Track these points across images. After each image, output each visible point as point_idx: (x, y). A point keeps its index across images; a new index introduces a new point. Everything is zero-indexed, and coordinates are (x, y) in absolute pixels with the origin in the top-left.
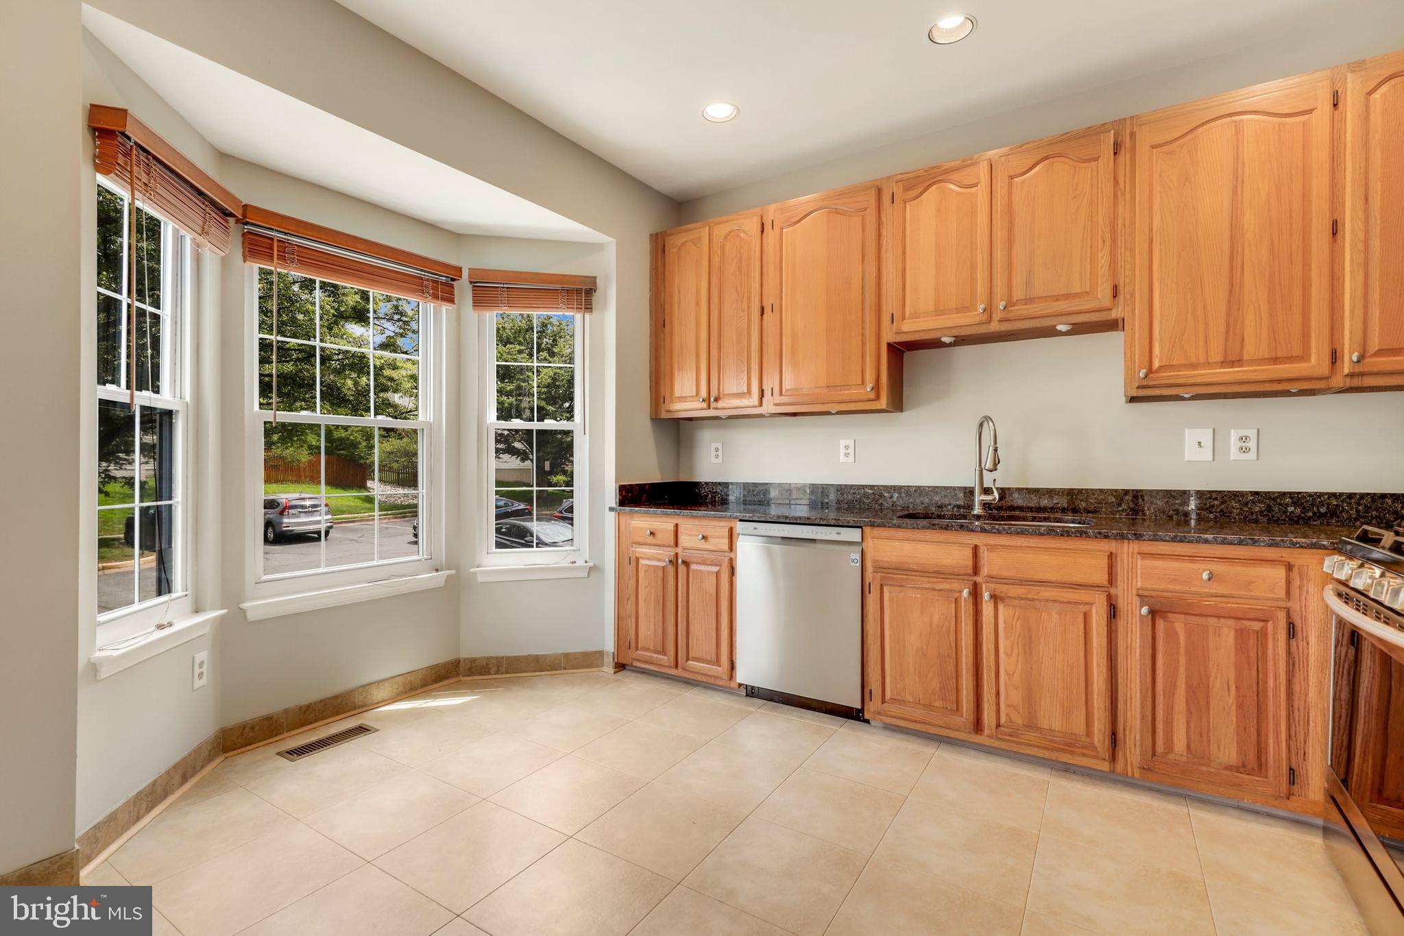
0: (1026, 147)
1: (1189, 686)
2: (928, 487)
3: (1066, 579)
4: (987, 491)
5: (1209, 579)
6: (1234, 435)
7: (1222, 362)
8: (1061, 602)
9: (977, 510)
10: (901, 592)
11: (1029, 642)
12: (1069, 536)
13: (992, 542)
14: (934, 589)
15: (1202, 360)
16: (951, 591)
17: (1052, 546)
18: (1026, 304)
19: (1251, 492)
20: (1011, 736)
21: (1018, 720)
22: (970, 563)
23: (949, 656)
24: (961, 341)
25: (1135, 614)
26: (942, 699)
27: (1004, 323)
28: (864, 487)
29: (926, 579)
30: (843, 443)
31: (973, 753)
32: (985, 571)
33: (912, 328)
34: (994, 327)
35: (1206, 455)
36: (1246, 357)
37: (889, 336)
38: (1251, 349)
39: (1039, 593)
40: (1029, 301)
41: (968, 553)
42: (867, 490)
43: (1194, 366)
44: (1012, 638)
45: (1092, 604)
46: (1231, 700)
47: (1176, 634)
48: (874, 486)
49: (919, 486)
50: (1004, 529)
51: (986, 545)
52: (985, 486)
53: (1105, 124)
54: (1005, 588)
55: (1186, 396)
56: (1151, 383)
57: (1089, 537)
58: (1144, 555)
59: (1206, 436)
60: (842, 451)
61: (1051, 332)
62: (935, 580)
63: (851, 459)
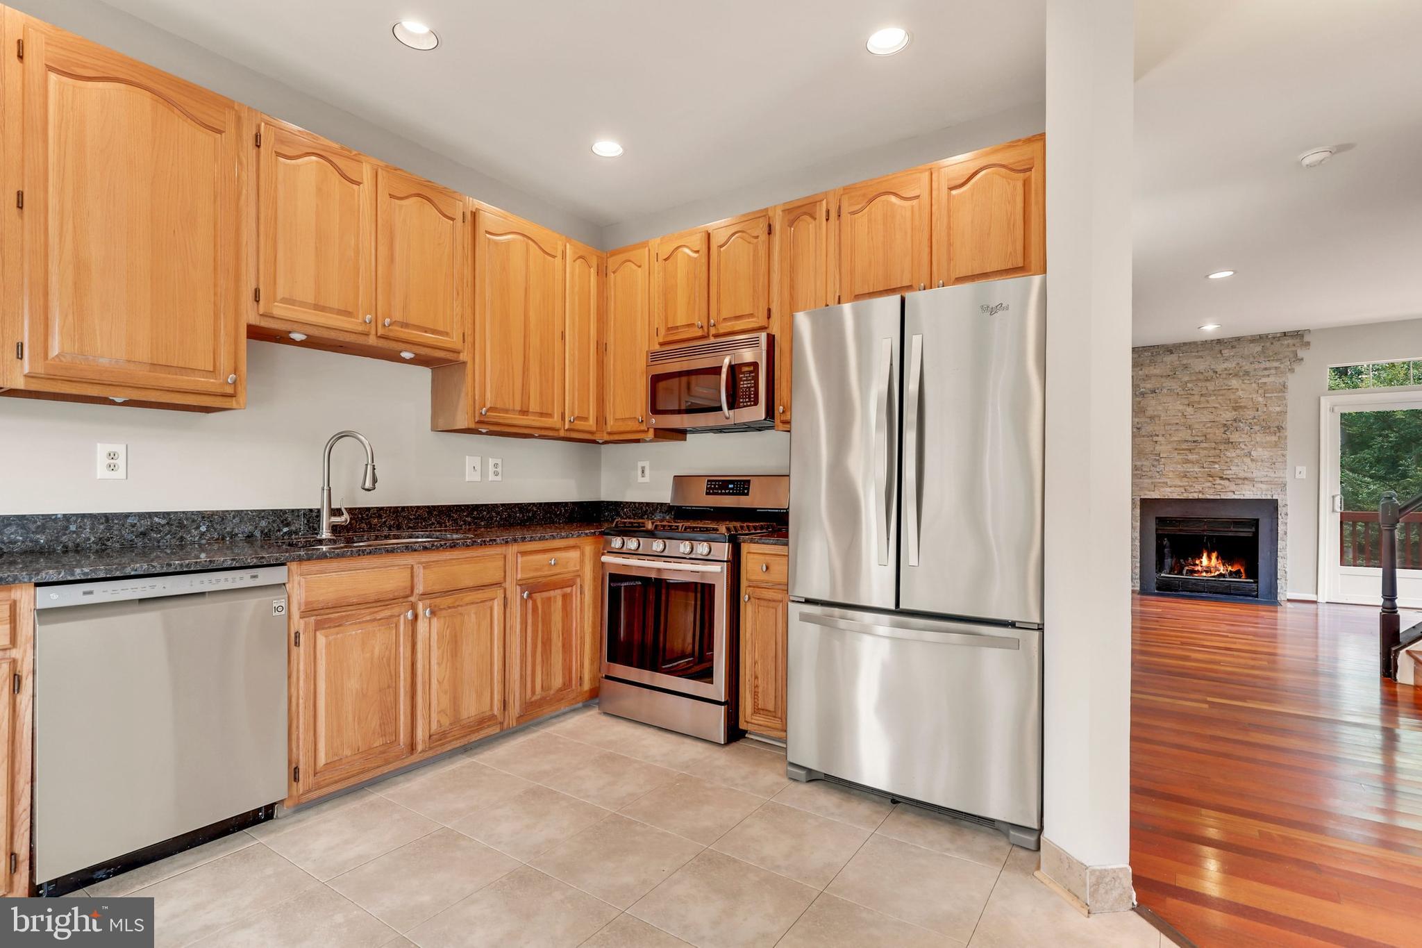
0: (400, 173)
1: (543, 643)
2: (251, 511)
3: (480, 583)
4: (336, 512)
5: (555, 564)
6: (491, 462)
7: (520, 411)
8: (477, 603)
9: (325, 534)
10: (338, 633)
11: (454, 645)
12: (485, 544)
14: (375, 620)
15: (511, 408)
16: (391, 616)
17: (467, 555)
18: (402, 327)
19: (501, 504)
20: (441, 740)
21: (446, 722)
22: (409, 584)
23: (389, 687)
24: (312, 343)
26: (382, 736)
27: (382, 340)
28: (150, 515)
29: (368, 611)
31: (401, 778)
32: (419, 589)
33: (282, 313)
34: (372, 341)
35: (477, 477)
36: (531, 410)
37: (251, 316)
38: (534, 406)
39: (462, 599)
40: (405, 325)
41: (407, 573)
42: (156, 519)
43: (506, 411)
44: (442, 648)
45: (494, 599)
46: (560, 644)
47: (537, 607)
48: (168, 513)
49: (238, 511)
50: (441, 546)
51: (421, 563)
52: (332, 507)
54: (438, 601)
55: (484, 431)
56: (486, 420)
57: (497, 544)
58: (524, 553)
59: (477, 461)
61: (395, 357)
62: (376, 609)
63: (120, 473)
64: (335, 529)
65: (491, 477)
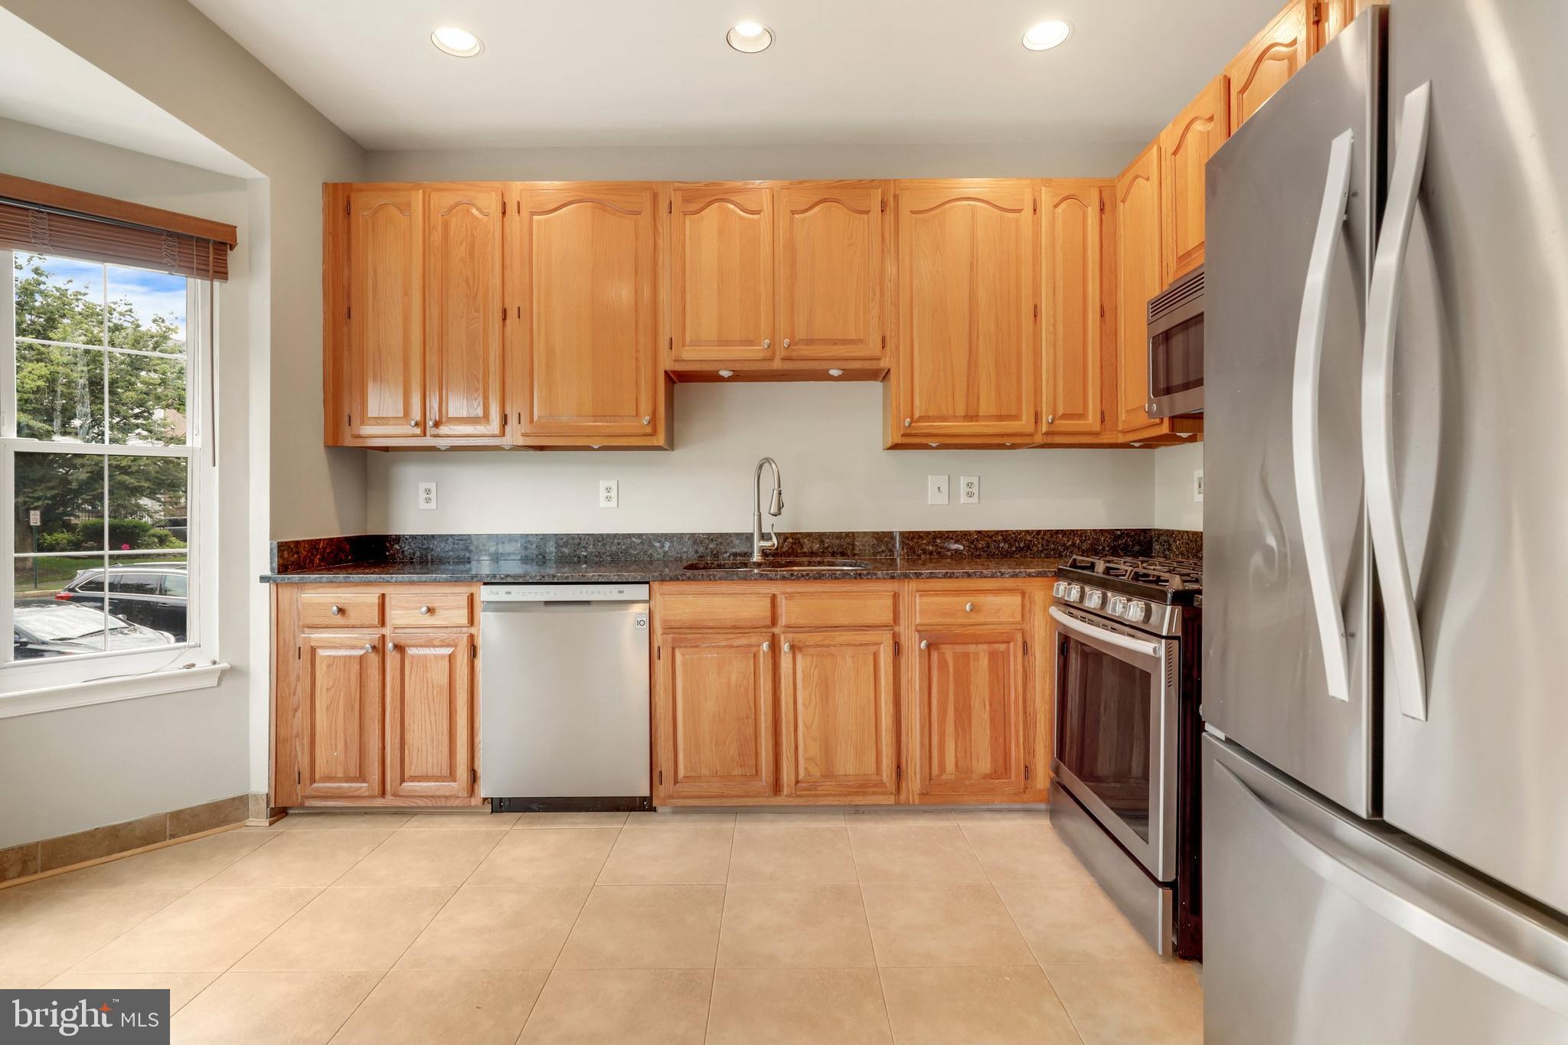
0: (805, 184)
1: (956, 709)
2: (702, 534)
3: (858, 621)
4: (764, 537)
5: (971, 610)
6: (963, 481)
7: (965, 416)
8: (855, 645)
9: (756, 557)
10: (694, 654)
11: (825, 689)
13: (789, 590)
14: (731, 646)
15: (951, 413)
16: (750, 646)
17: (845, 589)
18: (807, 345)
19: (975, 531)
20: (810, 790)
21: (816, 772)
22: (768, 614)
23: (747, 718)
24: (738, 377)
25: (912, 647)
26: (741, 766)
27: (787, 362)
28: (630, 536)
29: (724, 636)
30: (603, 485)
31: (770, 816)
32: (783, 621)
33: (693, 356)
34: (777, 365)
35: (943, 499)
36: (981, 414)
37: (667, 363)
38: (986, 406)
39: (834, 638)
40: (810, 342)
41: (767, 602)
42: (634, 539)
43: (944, 419)
44: (810, 689)
45: (880, 644)
46: (986, 716)
47: (946, 662)
48: (642, 535)
49: (692, 534)
50: (803, 576)
51: (784, 593)
52: (763, 532)
53: (873, 180)
54: (802, 636)
55: (934, 445)
56: (913, 432)
57: (878, 578)
58: (924, 593)
59: (943, 481)
60: (603, 494)
61: (824, 376)
62: (732, 636)
63: (613, 503)
64: (764, 553)
65: (964, 499)
